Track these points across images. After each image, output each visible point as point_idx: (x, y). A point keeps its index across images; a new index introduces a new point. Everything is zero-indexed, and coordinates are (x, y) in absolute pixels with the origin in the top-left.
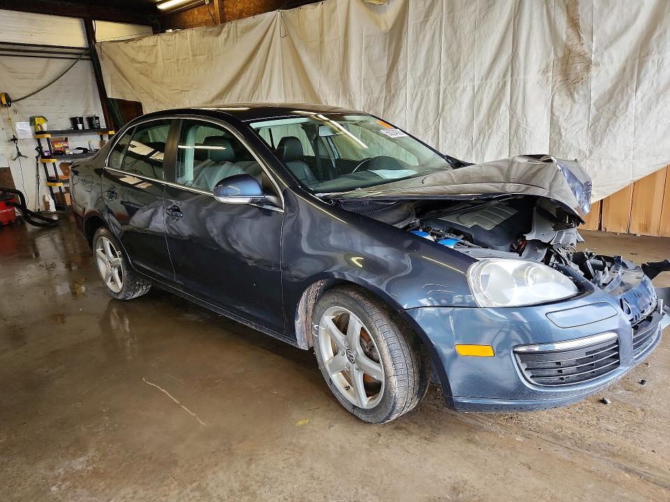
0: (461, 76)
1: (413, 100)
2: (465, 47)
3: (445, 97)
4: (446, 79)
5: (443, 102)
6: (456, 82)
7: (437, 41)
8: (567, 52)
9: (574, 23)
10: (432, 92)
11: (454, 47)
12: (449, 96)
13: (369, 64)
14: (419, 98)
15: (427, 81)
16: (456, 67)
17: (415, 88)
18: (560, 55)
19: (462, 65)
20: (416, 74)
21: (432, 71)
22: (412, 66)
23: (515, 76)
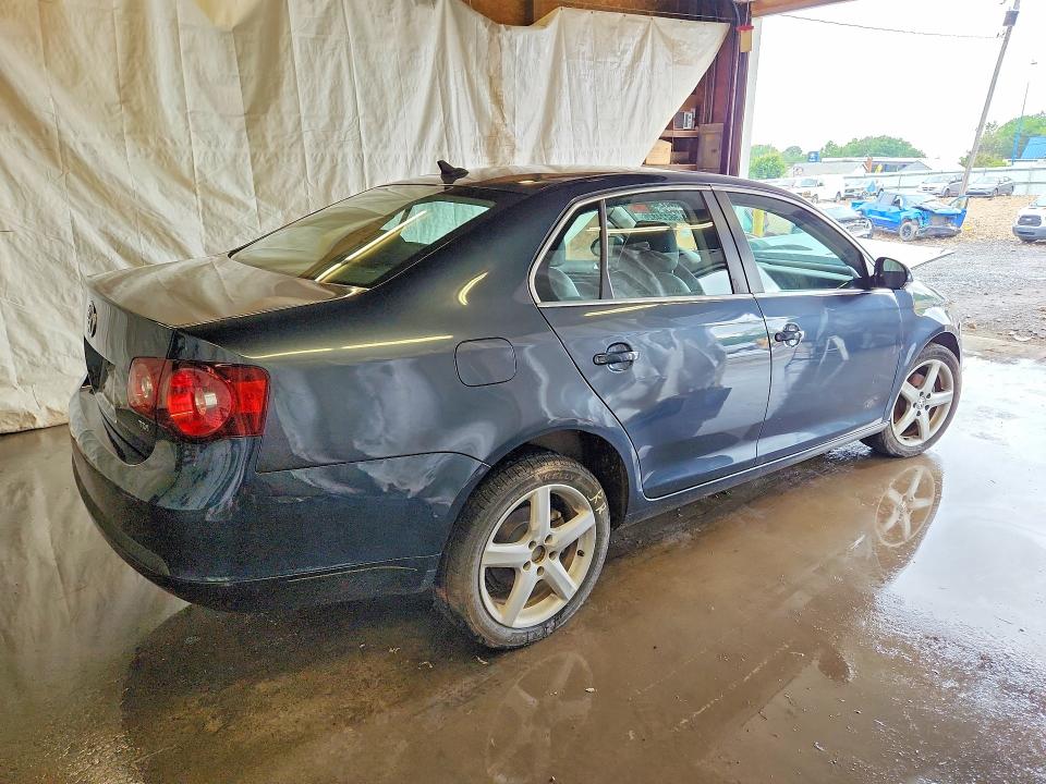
0: (392, 139)
1: (318, 168)
2: (392, 97)
3: (372, 167)
4: (369, 139)
5: (370, 174)
6: (385, 147)
7: (347, 77)
8: (494, 131)
9: (497, 100)
10: (350, 158)
11: (375, 95)
12: (378, 166)
13: (200, 84)
14: (327, 165)
15: (339, 137)
16: (383, 123)
17: (317, 145)
18: (486, 133)
19: (390, 122)
20: (317, 126)
21: (346, 123)
22: (308, 109)
23: (453, 150)
